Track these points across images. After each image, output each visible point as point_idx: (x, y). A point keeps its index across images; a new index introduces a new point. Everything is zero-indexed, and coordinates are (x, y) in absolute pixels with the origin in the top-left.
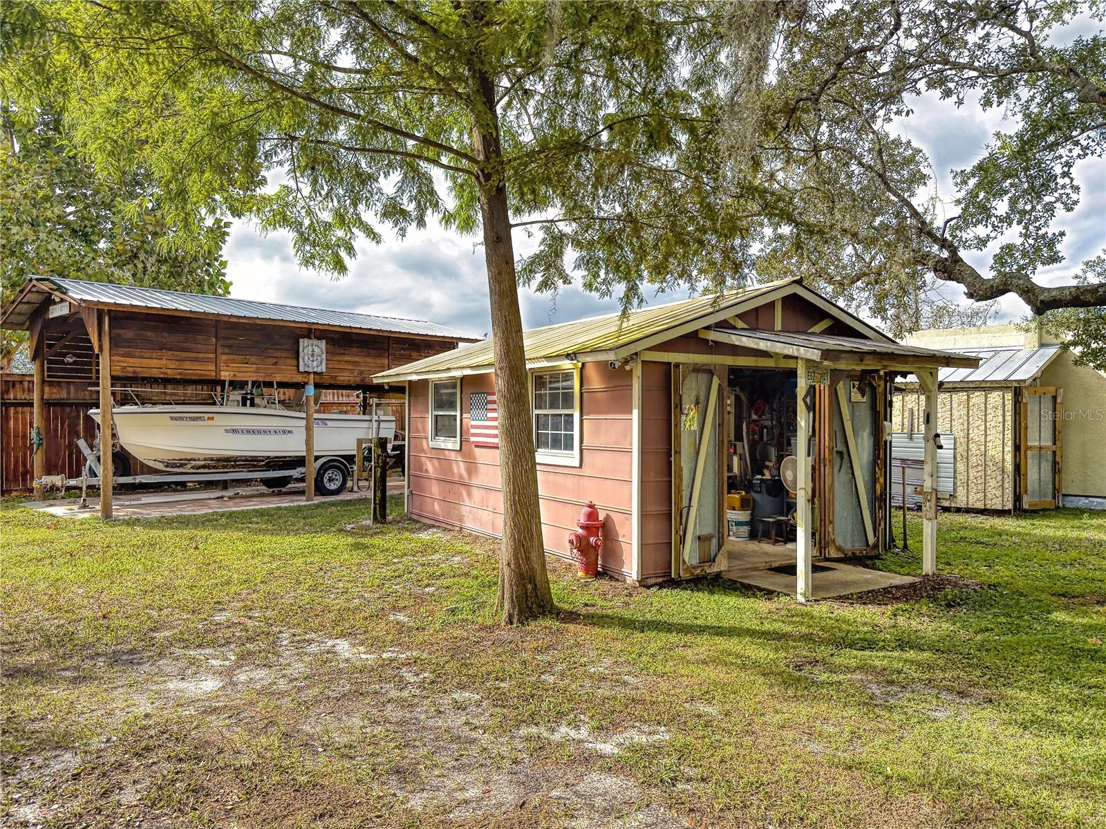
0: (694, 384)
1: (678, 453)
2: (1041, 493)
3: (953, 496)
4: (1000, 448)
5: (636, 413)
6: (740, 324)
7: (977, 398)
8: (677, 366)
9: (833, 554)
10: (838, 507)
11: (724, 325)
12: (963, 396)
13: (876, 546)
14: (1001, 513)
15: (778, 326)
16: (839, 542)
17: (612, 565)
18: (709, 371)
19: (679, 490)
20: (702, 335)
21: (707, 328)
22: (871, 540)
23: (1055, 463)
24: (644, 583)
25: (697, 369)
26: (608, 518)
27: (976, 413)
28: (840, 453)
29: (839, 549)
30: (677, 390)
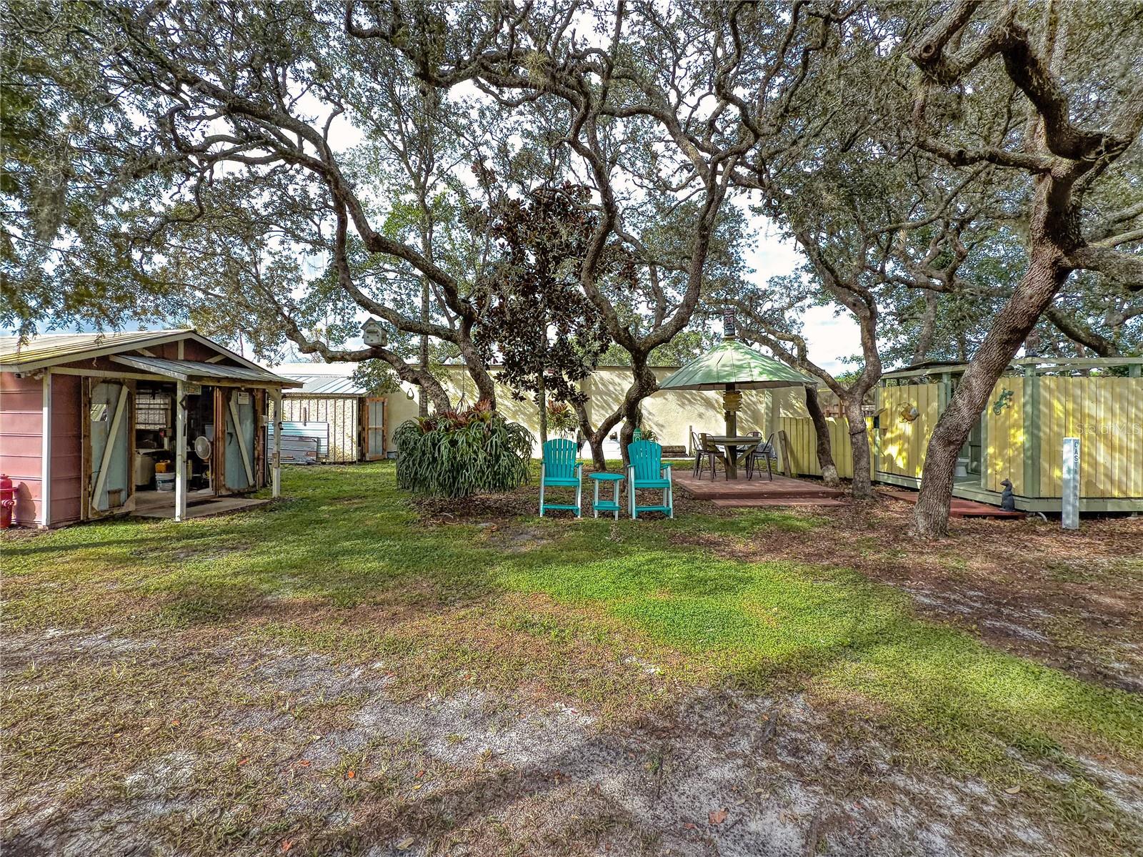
0: (104, 391)
1: (88, 436)
2: (376, 452)
3: (327, 456)
4: (351, 428)
5: (45, 410)
6: (148, 354)
7: (340, 402)
8: (87, 378)
9: (224, 493)
10: (228, 465)
11: (134, 353)
12: (332, 401)
13: (254, 486)
14: (352, 463)
15: (181, 356)
16: (229, 485)
17: (25, 518)
18: (120, 383)
19: (88, 461)
20: (112, 359)
21: (116, 355)
22: (251, 482)
23: (383, 436)
24: (53, 526)
25: (106, 381)
26: (22, 485)
27: (339, 411)
28: (231, 434)
29: (228, 489)
30: (86, 394)
